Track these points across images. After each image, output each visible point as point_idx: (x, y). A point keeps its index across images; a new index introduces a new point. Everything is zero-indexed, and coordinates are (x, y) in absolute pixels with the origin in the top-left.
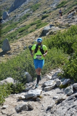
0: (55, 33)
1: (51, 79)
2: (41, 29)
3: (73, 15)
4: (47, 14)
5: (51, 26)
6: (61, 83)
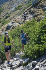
0: (16, 27)
1: (16, 60)
2: (6, 25)
3: (27, 14)
4: (9, 15)
5: (13, 23)
6: (24, 62)
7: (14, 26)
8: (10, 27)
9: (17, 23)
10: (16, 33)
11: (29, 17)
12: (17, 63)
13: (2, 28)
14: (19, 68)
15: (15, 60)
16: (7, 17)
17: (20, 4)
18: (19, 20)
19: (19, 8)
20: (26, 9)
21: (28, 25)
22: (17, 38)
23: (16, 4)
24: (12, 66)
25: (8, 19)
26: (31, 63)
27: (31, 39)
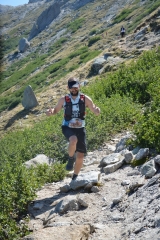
0: (115, 68)
1: (115, 152)
2: (89, 63)
3: (144, 32)
4: (98, 36)
5: (107, 56)
6: (134, 156)
7: (111, 65)
8: (101, 66)
9: (118, 58)
10: (114, 82)
11: (150, 41)
12: (118, 158)
13: (80, 69)
14: (121, 170)
15: (111, 152)
16: (92, 43)
17: (126, 7)
18: (125, 48)
19: (124, 16)
20: (144, 20)
21: (148, 62)
22: (117, 95)
23: (116, 6)
24: (105, 165)
25: (94, 46)
26: (153, 161)
27: (154, 98)
